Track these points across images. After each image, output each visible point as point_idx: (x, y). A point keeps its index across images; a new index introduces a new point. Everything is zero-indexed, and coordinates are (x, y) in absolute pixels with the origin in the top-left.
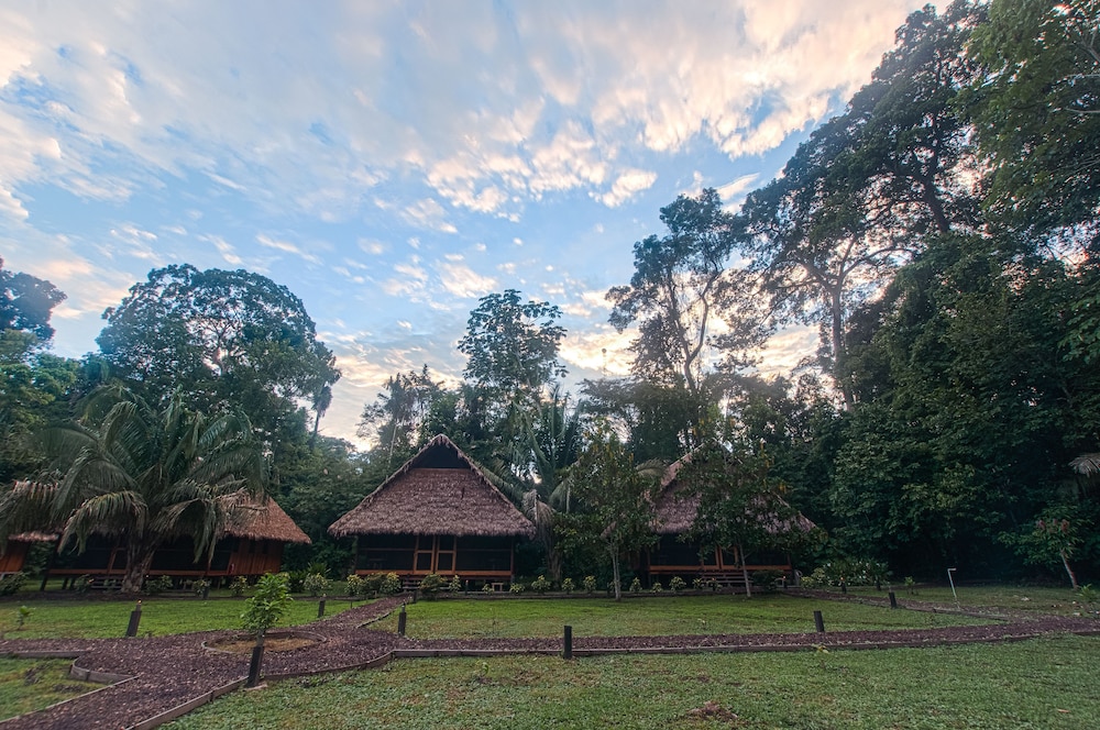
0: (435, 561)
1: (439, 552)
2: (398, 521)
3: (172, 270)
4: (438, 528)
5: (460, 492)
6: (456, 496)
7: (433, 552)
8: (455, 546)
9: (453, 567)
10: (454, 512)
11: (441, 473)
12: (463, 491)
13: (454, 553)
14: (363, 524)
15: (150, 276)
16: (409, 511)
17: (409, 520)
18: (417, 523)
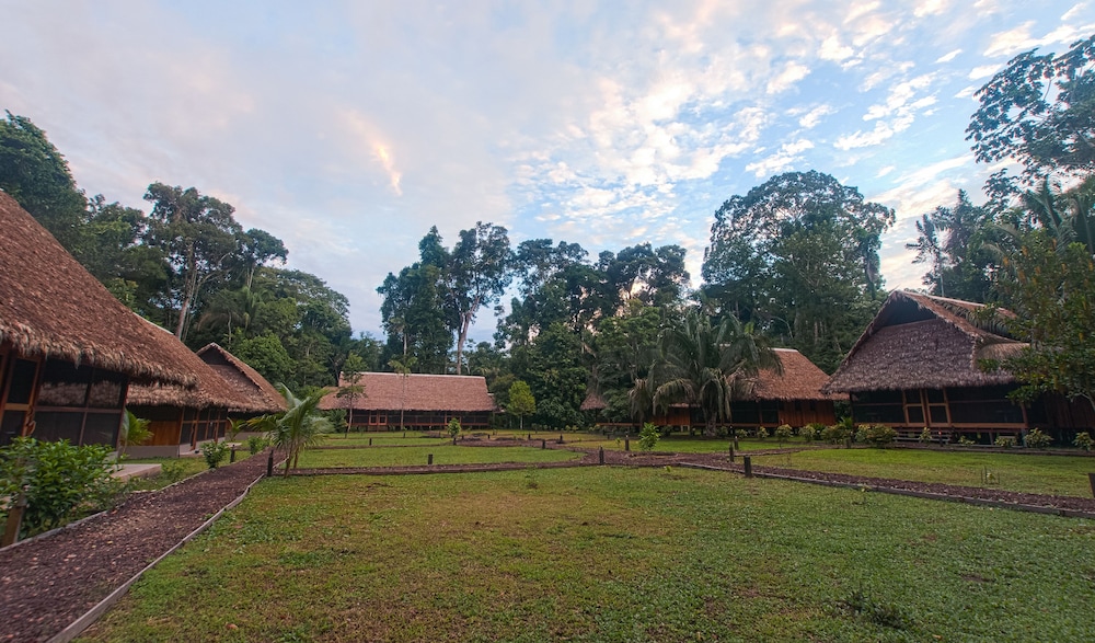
0: (926, 413)
1: (929, 405)
2: (872, 379)
3: (727, 206)
4: (913, 382)
5: (933, 344)
6: (929, 348)
7: (922, 405)
8: (945, 398)
9: (949, 420)
10: (929, 365)
11: (910, 327)
12: (937, 342)
13: (946, 405)
14: (844, 384)
15: (716, 216)
16: (882, 368)
17: (884, 377)
18: (891, 379)
